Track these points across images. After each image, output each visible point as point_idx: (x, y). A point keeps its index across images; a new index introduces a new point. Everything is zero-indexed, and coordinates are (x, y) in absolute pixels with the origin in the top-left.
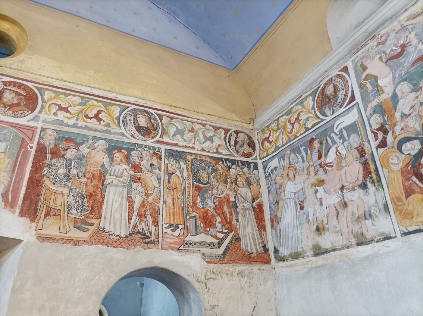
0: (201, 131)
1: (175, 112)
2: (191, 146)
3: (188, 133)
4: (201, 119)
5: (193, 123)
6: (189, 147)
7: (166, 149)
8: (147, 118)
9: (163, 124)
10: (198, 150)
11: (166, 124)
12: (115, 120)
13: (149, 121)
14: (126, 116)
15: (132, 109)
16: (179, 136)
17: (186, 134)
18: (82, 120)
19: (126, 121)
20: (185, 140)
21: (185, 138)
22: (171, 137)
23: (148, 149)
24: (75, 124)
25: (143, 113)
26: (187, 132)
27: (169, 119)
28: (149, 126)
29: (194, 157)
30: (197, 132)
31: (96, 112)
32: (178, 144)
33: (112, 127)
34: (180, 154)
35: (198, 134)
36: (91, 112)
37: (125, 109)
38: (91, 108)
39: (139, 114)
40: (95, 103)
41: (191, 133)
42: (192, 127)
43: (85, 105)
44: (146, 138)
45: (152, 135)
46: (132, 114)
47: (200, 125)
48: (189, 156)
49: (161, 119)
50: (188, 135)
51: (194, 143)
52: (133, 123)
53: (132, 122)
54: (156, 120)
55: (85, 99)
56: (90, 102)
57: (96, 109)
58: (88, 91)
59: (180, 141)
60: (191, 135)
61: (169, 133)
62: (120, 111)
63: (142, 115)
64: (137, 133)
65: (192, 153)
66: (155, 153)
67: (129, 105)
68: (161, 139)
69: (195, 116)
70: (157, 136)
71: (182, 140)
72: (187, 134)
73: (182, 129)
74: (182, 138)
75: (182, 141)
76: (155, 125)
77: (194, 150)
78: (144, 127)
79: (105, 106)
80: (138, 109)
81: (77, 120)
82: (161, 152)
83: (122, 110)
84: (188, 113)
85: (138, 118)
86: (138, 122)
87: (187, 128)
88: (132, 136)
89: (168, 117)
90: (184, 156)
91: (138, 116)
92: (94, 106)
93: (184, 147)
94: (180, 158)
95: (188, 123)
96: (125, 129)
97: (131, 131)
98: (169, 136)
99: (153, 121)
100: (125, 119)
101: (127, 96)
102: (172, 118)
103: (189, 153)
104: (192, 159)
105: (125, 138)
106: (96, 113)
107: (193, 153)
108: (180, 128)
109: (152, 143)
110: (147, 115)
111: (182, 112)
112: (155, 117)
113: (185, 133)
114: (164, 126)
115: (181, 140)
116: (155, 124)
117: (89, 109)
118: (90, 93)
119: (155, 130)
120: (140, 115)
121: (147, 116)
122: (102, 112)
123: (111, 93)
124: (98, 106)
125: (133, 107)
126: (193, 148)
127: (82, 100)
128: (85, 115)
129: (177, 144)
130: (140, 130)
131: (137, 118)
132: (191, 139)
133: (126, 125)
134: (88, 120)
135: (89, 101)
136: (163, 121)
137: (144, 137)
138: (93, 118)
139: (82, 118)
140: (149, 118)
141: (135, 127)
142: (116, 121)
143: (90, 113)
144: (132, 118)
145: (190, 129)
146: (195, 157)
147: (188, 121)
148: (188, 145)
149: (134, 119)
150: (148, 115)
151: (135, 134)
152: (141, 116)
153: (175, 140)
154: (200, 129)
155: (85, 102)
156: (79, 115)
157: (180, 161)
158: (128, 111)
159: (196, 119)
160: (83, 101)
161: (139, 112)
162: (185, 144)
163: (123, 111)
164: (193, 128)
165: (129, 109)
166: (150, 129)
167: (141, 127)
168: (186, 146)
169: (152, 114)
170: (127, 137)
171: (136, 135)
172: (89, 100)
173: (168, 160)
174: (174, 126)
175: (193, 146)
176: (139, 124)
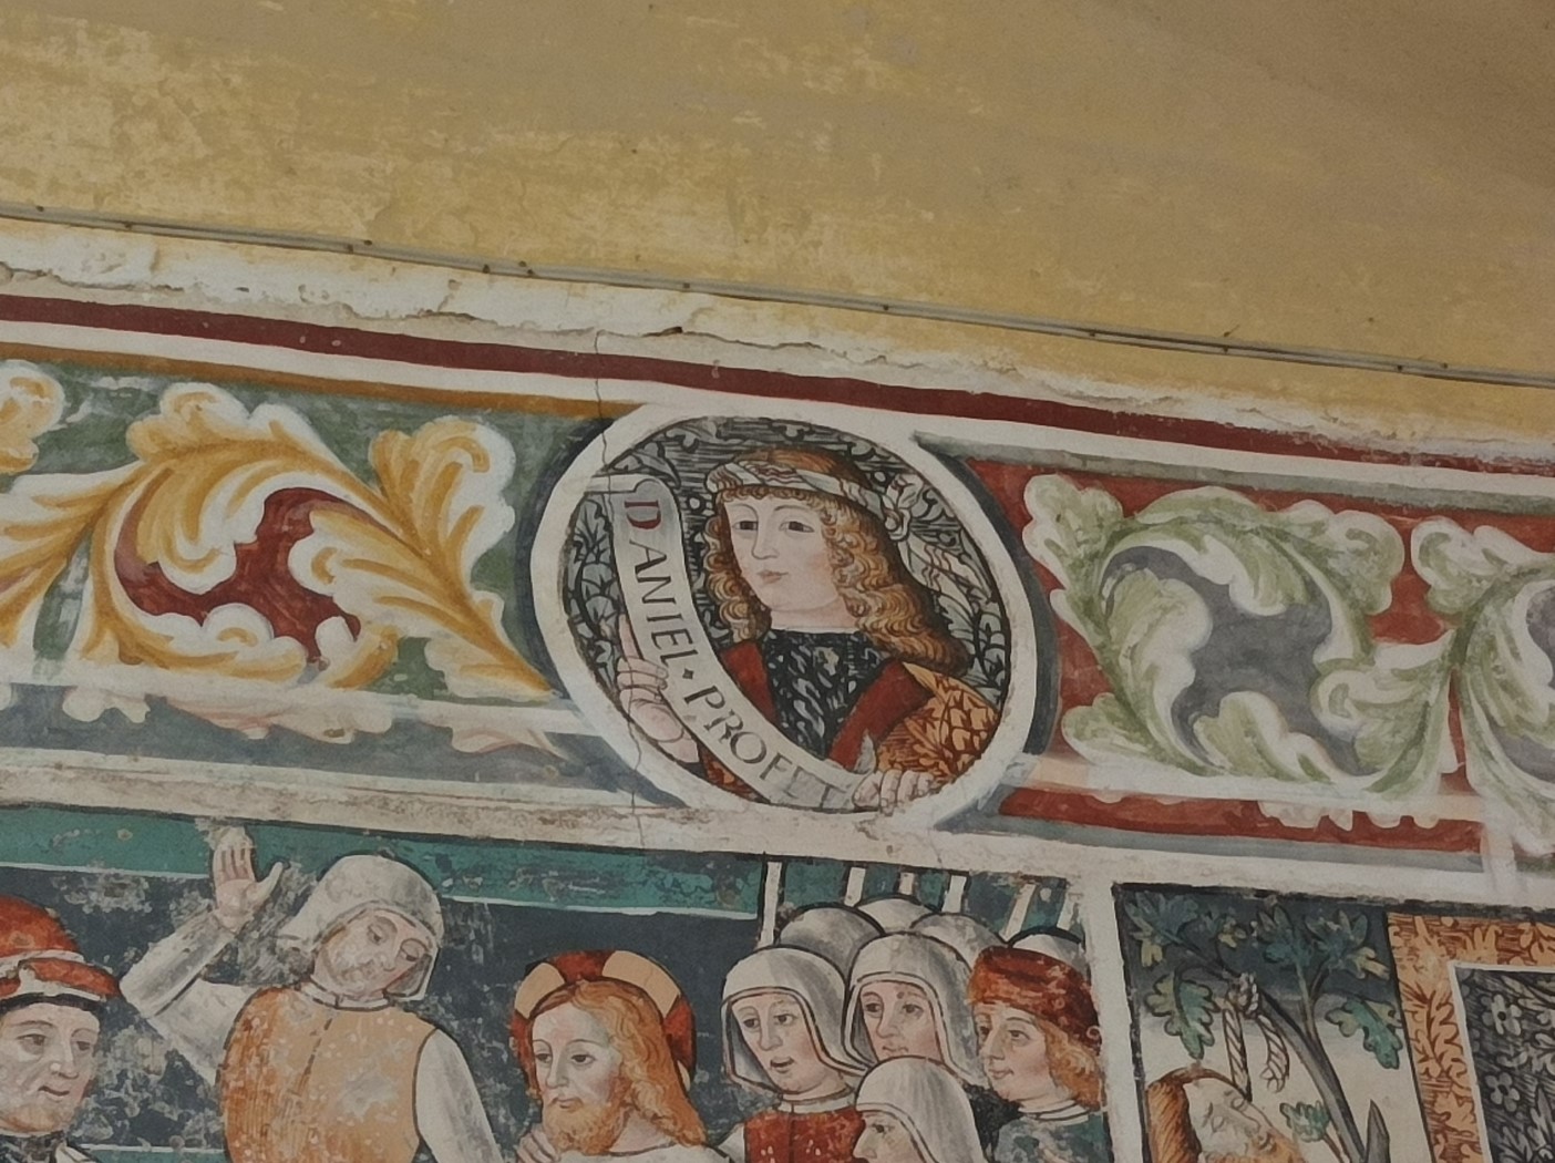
0: (1516, 614)
1: (1162, 411)
2: (1425, 822)
3: (1367, 649)
4: (1489, 453)
5: (1403, 513)
6: (1406, 834)
7: (1127, 894)
8: (842, 518)
9: (1037, 581)
10: (1525, 862)
11: (1075, 567)
12: (478, 597)
13: (865, 562)
14: (597, 524)
15: (658, 439)
16: (1258, 707)
17: (1337, 664)
18: (109, 643)
19: (604, 588)
20: (1342, 752)
21: (1329, 720)
22: (1164, 729)
23: (914, 913)
24: (28, 692)
25: (784, 460)
26: (1341, 642)
27: (1101, 502)
28: (885, 615)
29: (1483, 957)
30: (1467, 622)
31: (247, 523)
32: (1269, 810)
33: (455, 683)
34: (1309, 939)
35: (1491, 646)
36: (193, 534)
37: (576, 449)
38: (192, 474)
39: (739, 489)
40: (223, 408)
41: (1397, 655)
42: (1395, 568)
43: (115, 448)
44: (874, 778)
45: (937, 734)
46: (660, 492)
47: (1489, 536)
48: (1431, 955)
49: (1010, 521)
50: (1361, 685)
51: (1457, 781)
52: (685, 605)
53: (681, 590)
54: (949, 533)
55: (106, 382)
56: (166, 404)
57: (243, 492)
58: (118, 277)
59: (1278, 773)
60: (1407, 676)
61: (1129, 685)
62: (519, 470)
63: (783, 492)
64: (760, 729)
65: (1450, 909)
66: (1008, 950)
67: (613, 390)
68: (1047, 772)
69: (1414, 431)
70: (991, 729)
71: (1305, 745)
72: (1352, 665)
73: (1277, 609)
74: (1301, 720)
75: (1305, 763)
76: (954, 602)
77: (1477, 865)
78: (823, 640)
79: (342, 440)
80: (729, 426)
81: (50, 641)
82: (1075, 937)
83: (537, 454)
84: (1324, 402)
85: (739, 540)
86: (743, 587)
87: (1344, 588)
88: (706, 767)
89: (1084, 475)
90: (1367, 961)
91: (736, 511)
92: (223, 456)
93: (1341, 837)
94: (1316, 992)
95: (1340, 528)
96: (611, 690)
97: (680, 707)
98: (1132, 718)
99: (916, 553)
100: (597, 572)
101: (573, 275)
102: (1135, 491)
103: (1413, 907)
104: (1474, 985)
105: (619, 799)
106: (248, 536)
107: (1469, 909)
108: (1252, 599)
109: (953, 825)
110: (832, 485)
111: (1247, 401)
112: (930, 495)
113: (1321, 657)
114: (1060, 602)
115: (1291, 748)
116: (947, 586)
117: (171, 500)
118: (147, 299)
119: (954, 664)
120: (759, 490)
121: (843, 501)
122: (316, 520)
123: (381, 268)
124: (259, 449)
125: (665, 405)
126: (1459, 838)
127: (75, 400)
128: (134, 574)
129: (1251, 806)
130: (788, 682)
131: (724, 533)
132: (1408, 731)
133: (616, 641)
134: (175, 628)
135: (151, 403)
136: (1035, 540)
137: (848, 761)
138: (223, 594)
139: (105, 611)
140: (872, 523)
141: (721, 649)
142: (492, 605)
143: (182, 546)
144: (670, 542)
145: (1385, 600)
146: (1506, 954)
147: (1338, 501)
148: (1385, 811)
149: (693, 551)
150: (853, 490)
151: (733, 736)
152: (764, 507)
153: (1217, 758)
154: (1501, 589)
155: (107, 412)
156: (68, 585)
157: (1326, 1031)
158: (611, 469)
159: (1430, 461)
160: (85, 409)
161: (736, 456)
162: (1347, 796)
163: (555, 469)
164: (1410, 587)
165: (622, 435)
166: (898, 659)
167: (788, 641)
168: (1365, 832)
169: (892, 469)
170: (643, 787)
171: (747, 747)
172: (144, 384)
173: (1173, 1021)
174: (1177, 587)
175: (1456, 808)
176: (760, 613)
